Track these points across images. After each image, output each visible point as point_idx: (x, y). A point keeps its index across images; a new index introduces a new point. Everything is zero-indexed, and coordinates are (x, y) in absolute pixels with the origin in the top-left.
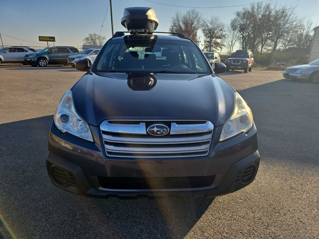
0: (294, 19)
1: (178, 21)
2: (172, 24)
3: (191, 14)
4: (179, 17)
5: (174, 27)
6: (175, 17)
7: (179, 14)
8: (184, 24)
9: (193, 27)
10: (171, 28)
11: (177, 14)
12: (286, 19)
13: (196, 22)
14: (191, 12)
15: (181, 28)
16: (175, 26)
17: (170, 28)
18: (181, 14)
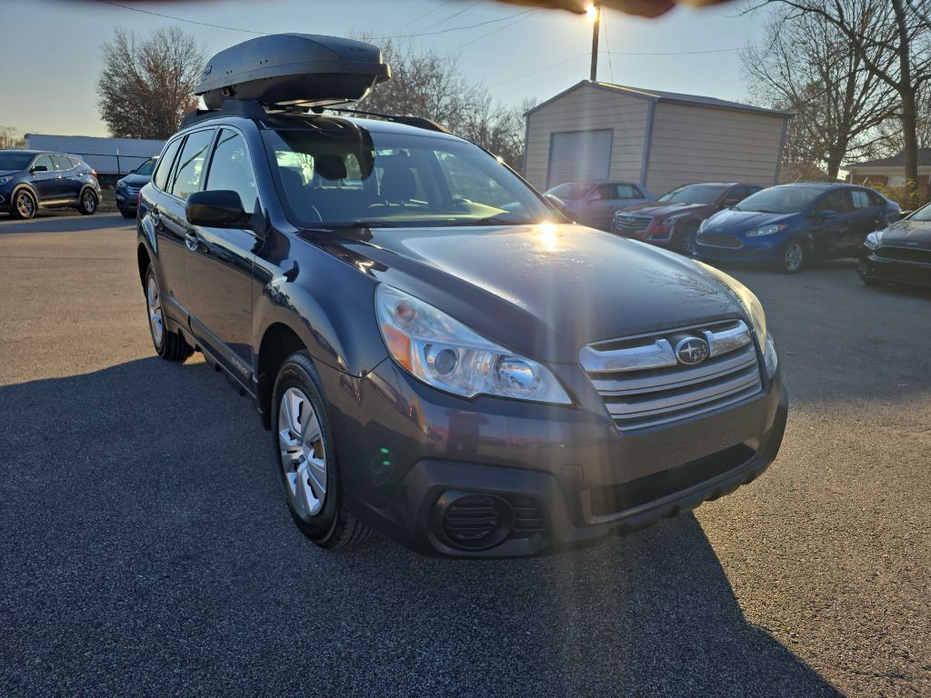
0: (459, 85)
1: (128, 59)
2: (107, 69)
3: (169, 41)
4: (129, 48)
5: (116, 78)
6: (115, 45)
7: (128, 35)
8: (150, 70)
9: (183, 83)
10: (105, 79)
11: (119, 37)
12: (443, 84)
13: (190, 68)
14: (167, 35)
15: (139, 81)
16: (117, 74)
17: (100, 78)
18: (133, 36)
